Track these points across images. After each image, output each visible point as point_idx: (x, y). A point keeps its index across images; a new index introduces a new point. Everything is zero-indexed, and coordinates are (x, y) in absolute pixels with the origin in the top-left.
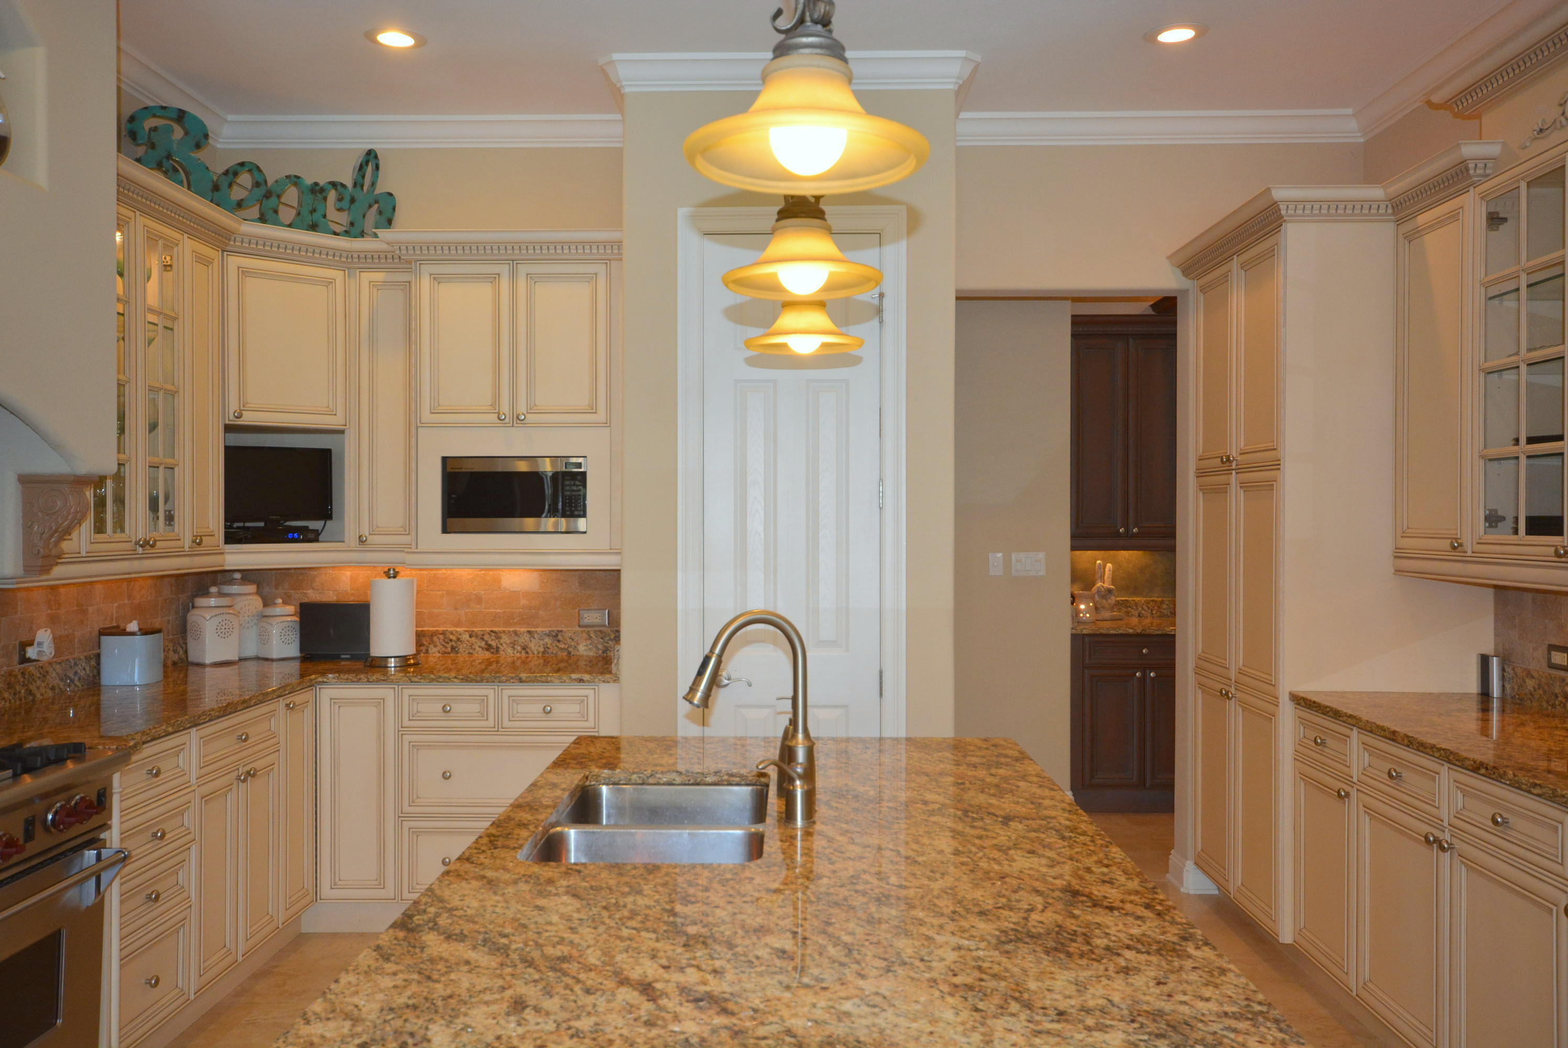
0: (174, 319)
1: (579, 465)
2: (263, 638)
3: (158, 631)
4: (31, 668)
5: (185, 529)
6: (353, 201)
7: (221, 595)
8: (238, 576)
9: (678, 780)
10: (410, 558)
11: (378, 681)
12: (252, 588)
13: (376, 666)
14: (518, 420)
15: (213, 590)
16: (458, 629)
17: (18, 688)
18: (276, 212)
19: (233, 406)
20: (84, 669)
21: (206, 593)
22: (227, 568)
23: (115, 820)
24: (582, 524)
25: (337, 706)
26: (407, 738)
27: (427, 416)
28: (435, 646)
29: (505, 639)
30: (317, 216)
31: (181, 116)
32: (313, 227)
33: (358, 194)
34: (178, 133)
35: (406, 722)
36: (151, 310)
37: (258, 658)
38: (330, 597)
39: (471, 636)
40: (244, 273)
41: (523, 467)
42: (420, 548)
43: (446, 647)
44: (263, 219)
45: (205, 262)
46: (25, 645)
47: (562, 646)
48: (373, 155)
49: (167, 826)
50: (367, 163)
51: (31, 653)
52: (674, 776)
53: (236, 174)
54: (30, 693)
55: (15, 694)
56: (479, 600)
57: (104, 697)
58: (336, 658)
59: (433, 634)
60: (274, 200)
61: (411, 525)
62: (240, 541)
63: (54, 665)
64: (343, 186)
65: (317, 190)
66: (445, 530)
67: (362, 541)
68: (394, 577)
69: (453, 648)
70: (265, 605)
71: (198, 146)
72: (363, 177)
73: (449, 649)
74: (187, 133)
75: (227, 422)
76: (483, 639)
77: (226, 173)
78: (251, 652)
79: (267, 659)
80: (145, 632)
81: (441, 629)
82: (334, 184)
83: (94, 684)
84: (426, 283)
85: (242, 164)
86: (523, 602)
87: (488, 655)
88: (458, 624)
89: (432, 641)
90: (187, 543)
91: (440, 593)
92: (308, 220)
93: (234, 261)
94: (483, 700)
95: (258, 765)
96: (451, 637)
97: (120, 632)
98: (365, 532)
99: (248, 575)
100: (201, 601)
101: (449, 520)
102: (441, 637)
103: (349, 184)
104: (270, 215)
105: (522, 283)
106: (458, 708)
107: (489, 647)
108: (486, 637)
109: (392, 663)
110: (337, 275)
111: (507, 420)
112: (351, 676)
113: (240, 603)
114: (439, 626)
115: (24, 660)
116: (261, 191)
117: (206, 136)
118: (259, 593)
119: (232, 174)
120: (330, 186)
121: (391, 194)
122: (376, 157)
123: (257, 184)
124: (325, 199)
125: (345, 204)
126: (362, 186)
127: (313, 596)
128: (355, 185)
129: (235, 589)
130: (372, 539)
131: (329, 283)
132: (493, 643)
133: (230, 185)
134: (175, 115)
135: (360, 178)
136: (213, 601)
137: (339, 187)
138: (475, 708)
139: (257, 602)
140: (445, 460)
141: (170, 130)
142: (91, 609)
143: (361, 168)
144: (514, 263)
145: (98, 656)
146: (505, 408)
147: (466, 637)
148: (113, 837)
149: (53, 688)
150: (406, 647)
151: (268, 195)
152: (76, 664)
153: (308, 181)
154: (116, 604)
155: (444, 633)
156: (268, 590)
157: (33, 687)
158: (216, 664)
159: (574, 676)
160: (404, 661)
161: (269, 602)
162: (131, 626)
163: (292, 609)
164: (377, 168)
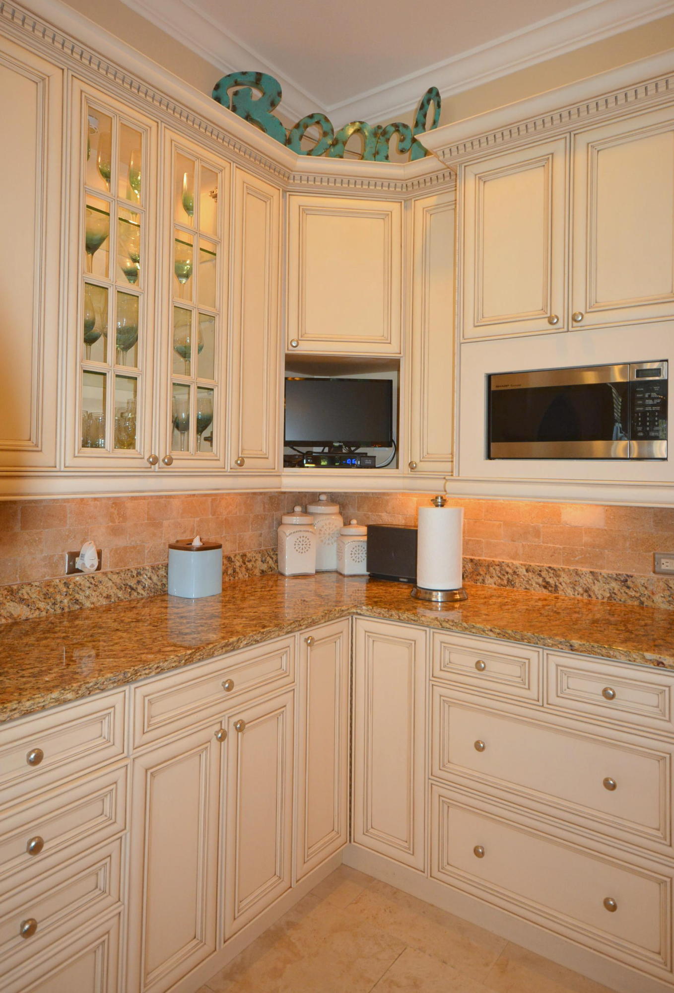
0: (217, 243)
1: (658, 372)
2: (340, 555)
4: (77, 578)
5: (226, 450)
6: (415, 139)
7: (305, 515)
8: (323, 497)
10: (456, 487)
11: (408, 621)
12: (335, 509)
13: (422, 597)
14: (574, 322)
15: (298, 509)
16: (515, 562)
17: (58, 598)
19: (293, 335)
20: (150, 578)
21: (290, 513)
22: (283, 490)
24: (659, 448)
25: (371, 640)
26: (437, 690)
27: (471, 331)
28: (492, 577)
29: (565, 578)
30: (380, 159)
31: (259, 79)
34: (257, 94)
35: (437, 674)
36: (185, 229)
37: (334, 573)
39: (527, 571)
40: (304, 211)
42: (463, 475)
43: (502, 579)
45: (262, 196)
46: (74, 556)
47: (633, 594)
48: (434, 93)
50: (428, 101)
53: (305, 124)
54: (76, 602)
55: (54, 604)
56: (537, 533)
58: (395, 579)
59: (489, 565)
61: (454, 451)
63: (110, 575)
64: (405, 126)
65: (379, 133)
66: (489, 457)
67: (412, 467)
68: (442, 506)
69: (508, 580)
70: (345, 525)
71: (273, 104)
72: (425, 116)
73: (505, 582)
74: (264, 94)
75: (287, 352)
76: (540, 575)
77: (298, 124)
78: (327, 566)
79: (341, 575)
80: (206, 548)
81: (497, 560)
82: (396, 127)
83: (161, 594)
84: (471, 183)
85: (312, 117)
86: (586, 539)
87: (545, 592)
88: (515, 558)
89: (486, 575)
91: (498, 523)
93: (297, 199)
96: (508, 569)
97: (186, 546)
98: (416, 459)
99: (334, 498)
100: (287, 519)
101: (492, 444)
102: (498, 568)
103: (411, 124)
105: (581, 157)
106: (493, 666)
107: (546, 586)
108: (544, 574)
109: (437, 598)
110: (394, 207)
111: (560, 324)
113: (320, 522)
114: (496, 556)
115: (73, 570)
116: (329, 138)
117: (280, 94)
119: (302, 125)
120: (393, 129)
122: (438, 94)
123: (325, 134)
124: (388, 140)
126: (424, 127)
127: (382, 520)
128: (417, 125)
129: (319, 509)
130: (421, 466)
131: (386, 213)
132: (551, 582)
133: (301, 138)
134: (253, 79)
135: (422, 118)
136: (295, 520)
137: (401, 128)
138: (514, 671)
139: (339, 522)
140: (489, 377)
141: (249, 94)
142: (166, 523)
143: (423, 107)
144: (572, 135)
146: (558, 310)
147: (522, 571)
149: (108, 597)
151: (334, 143)
152: (139, 574)
153: (371, 124)
154: (198, 519)
155: (500, 565)
156: (351, 511)
157: (81, 597)
158: (296, 577)
159: (649, 655)
160: (450, 595)
161: (347, 523)
162: (197, 543)
163: (364, 530)
164: (439, 106)
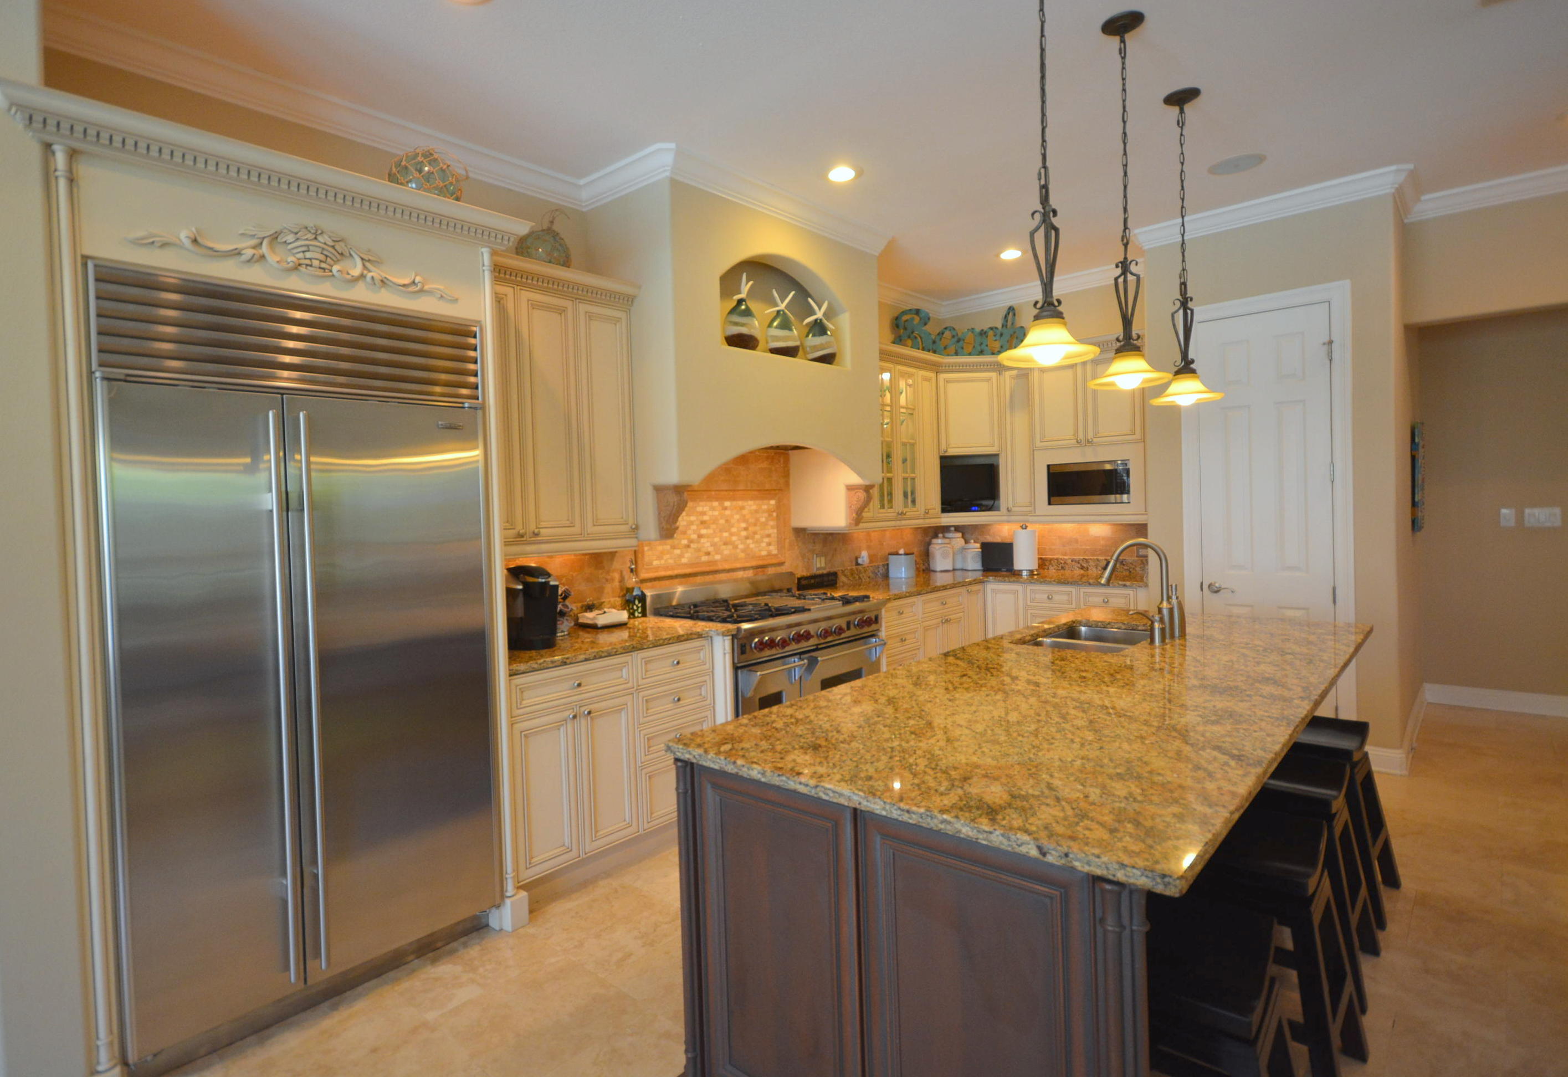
0: (914, 409)
1: (1125, 465)
2: (964, 559)
3: (912, 554)
4: (860, 567)
5: (921, 506)
6: (1001, 335)
7: (944, 537)
8: (953, 529)
9: (1123, 627)
10: (1031, 519)
11: (1014, 582)
12: (959, 535)
13: (1018, 574)
14: (1089, 442)
15: (940, 535)
16: (1067, 558)
17: (855, 576)
18: (962, 348)
19: (943, 447)
20: (882, 569)
21: (936, 536)
22: (942, 525)
23: (883, 629)
24: (1128, 497)
25: (996, 593)
26: (1029, 612)
27: (1039, 444)
28: (1052, 566)
29: (1092, 563)
30: (983, 347)
31: (918, 312)
32: (981, 353)
33: (1005, 331)
34: (917, 319)
35: (1029, 604)
36: (903, 407)
37: (962, 570)
38: (998, 540)
39: (1073, 561)
40: (947, 381)
41: (1108, 467)
42: (1036, 513)
43: (1058, 567)
44: (956, 354)
45: (928, 380)
46: (857, 558)
47: (1126, 568)
48: (1011, 309)
49: (907, 637)
50: (1009, 313)
51: (860, 561)
52: (1121, 625)
53: (943, 334)
54: (860, 578)
55: (854, 578)
56: (1076, 541)
57: (891, 581)
58: (998, 570)
59: (1051, 560)
60: (961, 342)
61: (1032, 503)
62: (949, 511)
63: (869, 567)
64: (997, 328)
65: (983, 333)
66: (1050, 504)
67: (1009, 510)
68: (1026, 529)
69: (1062, 567)
71: (925, 324)
72: (1007, 321)
73: (1060, 568)
74: (920, 320)
75: (941, 455)
76: (1078, 563)
77: (938, 334)
78: (959, 566)
79: (966, 570)
80: (906, 554)
81: (1055, 557)
82: (991, 329)
83: (886, 574)
85: (946, 328)
86: (1102, 542)
87: (1082, 572)
88: (1065, 555)
89: (1050, 564)
90: (923, 512)
91: (1054, 537)
92: (979, 348)
93: (943, 376)
94: (1069, 594)
95: (952, 617)
96: (1061, 561)
97: (897, 554)
98: (1010, 506)
99: (958, 529)
100: (935, 541)
101: (1052, 498)
103: (1000, 326)
104: (960, 350)
106: (1056, 597)
107: (1082, 568)
108: (1080, 562)
109: (1025, 573)
110: (993, 375)
111: (1082, 442)
112: (1001, 578)
113: (954, 542)
114: (1053, 555)
115: (857, 564)
116: (955, 339)
117: (929, 318)
118: (963, 537)
119: (941, 334)
121: (1022, 327)
122: (1013, 309)
123: (953, 337)
124: (987, 337)
125: (998, 337)
126: (1006, 326)
127: (989, 539)
128: (1003, 326)
129: (950, 535)
130: (1014, 509)
131: (989, 380)
132: (1085, 565)
133: (941, 339)
134: (915, 312)
135: (1005, 323)
136: (939, 541)
137: (994, 329)
138: (1065, 598)
139: (962, 541)
140: (1049, 466)
141: (913, 319)
142: (885, 543)
143: (1006, 317)
145: (888, 565)
146: (1081, 436)
147: (1070, 561)
148: (883, 634)
150: (1034, 566)
151: (959, 341)
152: (878, 567)
153: (978, 330)
154: (895, 541)
155: (1057, 559)
156: (967, 536)
157: (861, 576)
158: (942, 571)
159: (1120, 583)
160: (1031, 572)
161: (967, 542)
162: (902, 551)
163: (978, 545)
164: (1014, 315)
